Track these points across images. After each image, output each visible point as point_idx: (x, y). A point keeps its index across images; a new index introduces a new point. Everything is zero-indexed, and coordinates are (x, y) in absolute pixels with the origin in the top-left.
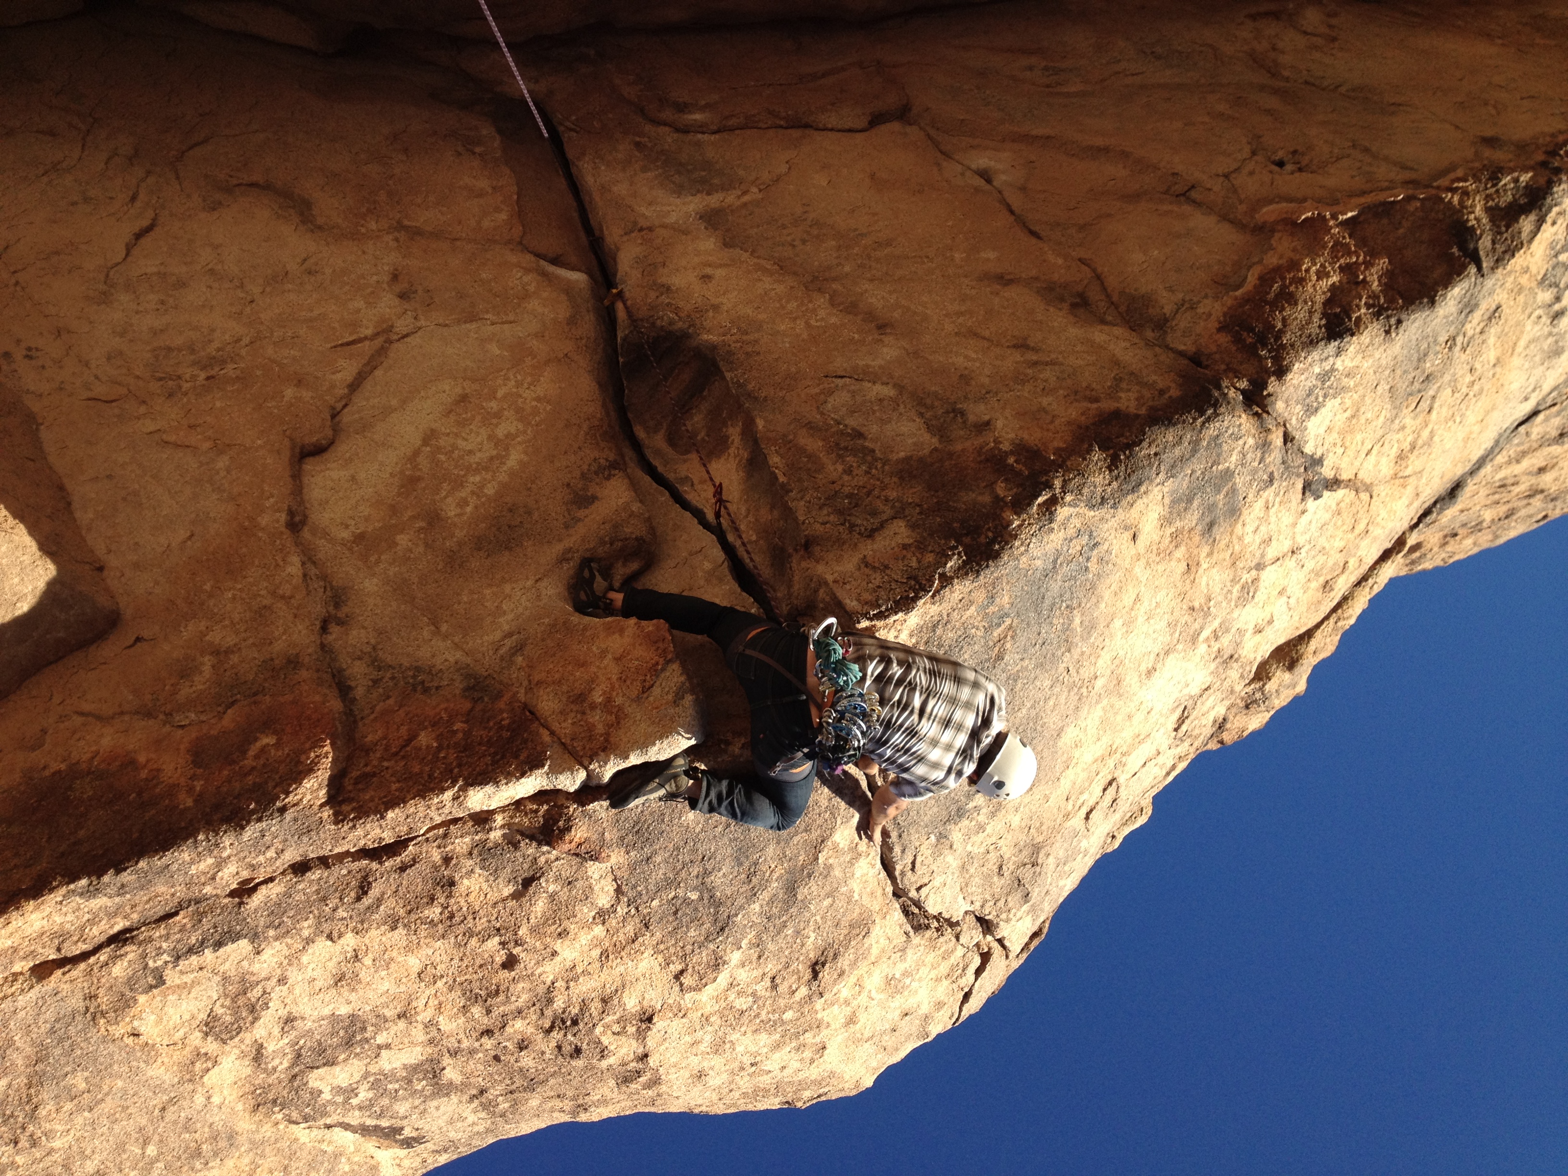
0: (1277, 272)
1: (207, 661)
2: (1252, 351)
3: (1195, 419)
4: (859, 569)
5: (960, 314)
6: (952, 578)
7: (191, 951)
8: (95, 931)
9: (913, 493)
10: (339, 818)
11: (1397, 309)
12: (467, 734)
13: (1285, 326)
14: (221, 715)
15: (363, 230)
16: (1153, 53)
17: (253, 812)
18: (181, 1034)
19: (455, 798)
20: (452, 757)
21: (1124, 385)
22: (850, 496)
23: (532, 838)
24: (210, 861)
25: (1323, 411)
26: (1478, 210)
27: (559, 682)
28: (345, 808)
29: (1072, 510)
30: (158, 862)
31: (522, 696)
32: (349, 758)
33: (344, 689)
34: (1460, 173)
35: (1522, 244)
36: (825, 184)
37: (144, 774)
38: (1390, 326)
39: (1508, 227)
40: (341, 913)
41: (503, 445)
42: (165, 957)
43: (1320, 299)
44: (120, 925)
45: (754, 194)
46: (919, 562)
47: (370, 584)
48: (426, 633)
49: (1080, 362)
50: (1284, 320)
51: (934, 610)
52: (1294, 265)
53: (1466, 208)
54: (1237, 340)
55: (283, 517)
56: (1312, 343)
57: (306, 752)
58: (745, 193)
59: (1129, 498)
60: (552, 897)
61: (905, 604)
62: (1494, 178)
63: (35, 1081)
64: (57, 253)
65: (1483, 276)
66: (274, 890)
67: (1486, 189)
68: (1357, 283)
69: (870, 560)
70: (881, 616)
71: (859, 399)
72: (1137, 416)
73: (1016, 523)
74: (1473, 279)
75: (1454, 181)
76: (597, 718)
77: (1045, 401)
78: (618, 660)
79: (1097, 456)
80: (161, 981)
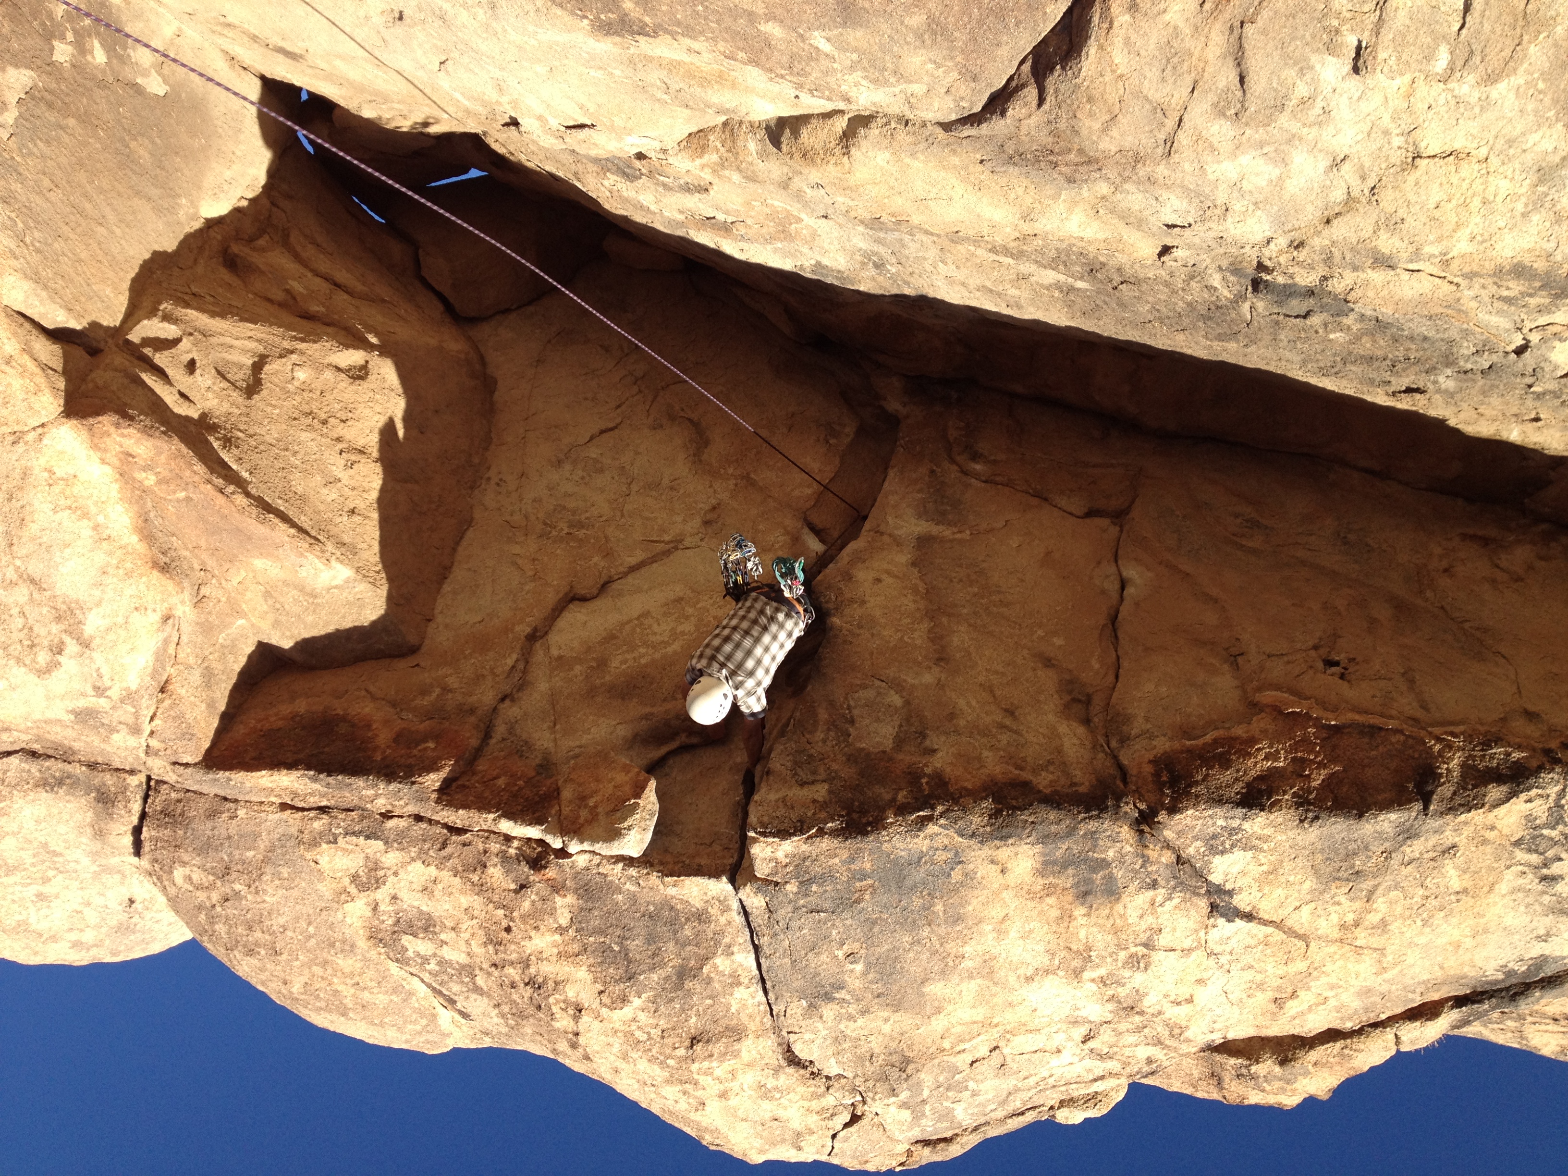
0: (1231, 741)
1: (437, 691)
2: (1160, 786)
3: (1079, 813)
4: (777, 801)
5: (996, 672)
6: (826, 833)
7: (354, 833)
8: (312, 800)
9: (848, 772)
10: (438, 801)
11: (1321, 808)
12: (521, 789)
13: (1203, 780)
14: (422, 722)
15: (722, 471)
16: (1345, 537)
17: (400, 777)
18: (340, 874)
19: (494, 820)
20: (505, 797)
21: (1051, 768)
22: (811, 756)
23: (527, 863)
24: (372, 792)
25: (1226, 856)
26: (1455, 763)
27: (580, 785)
28: (444, 797)
29: (941, 830)
30: (348, 780)
31: (560, 783)
32: (463, 773)
33: (487, 735)
34: (1457, 730)
35: (1483, 805)
36: (1015, 546)
37: (370, 734)
38: (1306, 818)
39: (1475, 786)
40: (431, 853)
41: (674, 635)
42: (341, 830)
43: (1253, 773)
44: (324, 803)
45: (966, 535)
46: (814, 814)
47: (543, 686)
48: (545, 726)
49: (1035, 740)
50: (1207, 775)
51: (805, 848)
52: (1252, 741)
53: (1443, 757)
54: (1157, 775)
55: (528, 630)
56: (1220, 801)
57: (441, 758)
58: (960, 532)
59: (997, 842)
60: (533, 902)
61: (784, 834)
62: (1487, 745)
63: (266, 860)
64: (556, 427)
65: (1426, 815)
66: (402, 823)
67: (1474, 750)
68: (1302, 776)
69: (788, 799)
70: (764, 834)
71: (878, 700)
72: (1039, 792)
73: (890, 820)
74: (1414, 814)
75: (1446, 733)
76: (584, 814)
77: (986, 753)
78: (615, 787)
79: (987, 804)
80: (335, 842)
